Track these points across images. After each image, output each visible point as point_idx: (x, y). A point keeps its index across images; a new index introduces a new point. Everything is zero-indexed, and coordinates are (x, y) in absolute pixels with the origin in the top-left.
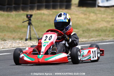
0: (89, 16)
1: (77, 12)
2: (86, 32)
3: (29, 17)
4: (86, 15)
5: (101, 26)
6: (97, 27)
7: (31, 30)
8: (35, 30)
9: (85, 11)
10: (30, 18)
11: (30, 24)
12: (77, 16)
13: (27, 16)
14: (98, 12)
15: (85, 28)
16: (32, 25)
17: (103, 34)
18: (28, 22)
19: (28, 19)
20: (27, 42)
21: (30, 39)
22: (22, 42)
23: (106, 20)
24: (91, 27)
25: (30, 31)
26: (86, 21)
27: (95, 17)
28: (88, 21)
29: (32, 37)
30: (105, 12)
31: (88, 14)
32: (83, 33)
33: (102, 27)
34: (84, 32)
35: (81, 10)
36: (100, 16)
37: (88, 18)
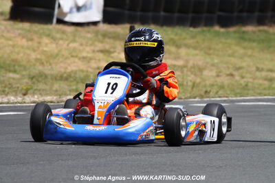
0: (39, 43)
1: (8, 31)
2: (38, 81)
4: (31, 40)
5: (69, 69)
6: (63, 70)
9: (29, 31)
14: (58, 36)
15: (34, 72)
23: (80, 55)
24: (47, 70)
26: (33, 56)
27: (54, 46)
28: (39, 57)
30: (75, 36)
31: (36, 38)
32: (34, 83)
33: (75, 72)
34: (34, 80)
35: (18, 29)
36: (65, 46)
37: (38, 47)
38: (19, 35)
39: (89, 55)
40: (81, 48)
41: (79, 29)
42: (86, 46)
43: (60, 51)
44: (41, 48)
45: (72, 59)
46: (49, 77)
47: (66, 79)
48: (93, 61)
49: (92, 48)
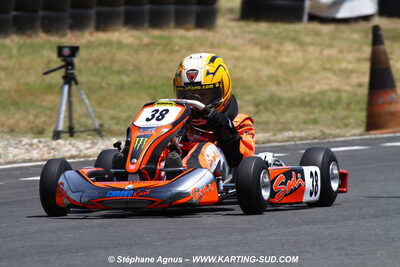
0: (278, 51)
1: (235, 37)
2: (266, 109)
3: (68, 55)
4: (268, 47)
5: (318, 88)
6: (306, 90)
7: (75, 100)
8: (87, 101)
9: (266, 34)
10: (69, 59)
11: (69, 79)
12: (236, 54)
13: (60, 50)
14: (308, 39)
15: (264, 95)
16: (76, 83)
17: (326, 116)
18: (62, 72)
19: (63, 63)
20: (58, 144)
21: (71, 132)
22: (40, 142)
23: (336, 67)
24: (283, 92)
25: (70, 103)
26: (266, 71)
27: (300, 54)
28: (274, 72)
29: (77, 127)
30: (333, 37)
31: (274, 46)
32: (257, 112)
33: (323, 93)
34: (261, 107)
35: (250, 32)
36: (317, 54)
37: (275, 58)
38: (252, 40)
39: (350, 66)
40: (340, 56)
41: (342, 27)
42: (349, 52)
43: (307, 62)
44: (280, 60)
45: (324, 74)
46: (285, 102)
47: (309, 104)
48: (354, 75)
49: (357, 55)
